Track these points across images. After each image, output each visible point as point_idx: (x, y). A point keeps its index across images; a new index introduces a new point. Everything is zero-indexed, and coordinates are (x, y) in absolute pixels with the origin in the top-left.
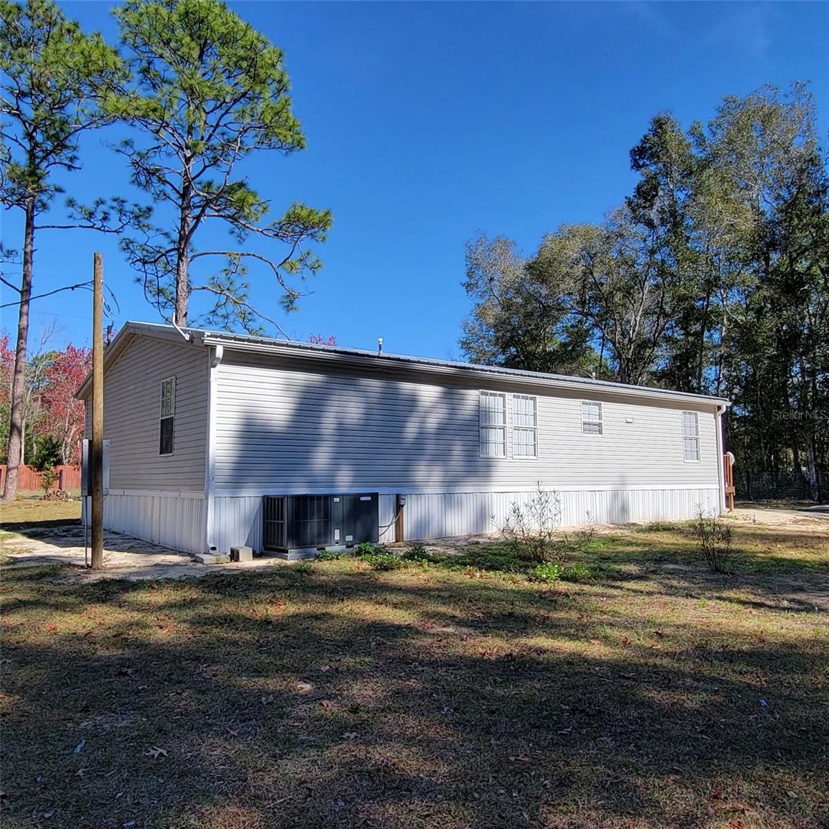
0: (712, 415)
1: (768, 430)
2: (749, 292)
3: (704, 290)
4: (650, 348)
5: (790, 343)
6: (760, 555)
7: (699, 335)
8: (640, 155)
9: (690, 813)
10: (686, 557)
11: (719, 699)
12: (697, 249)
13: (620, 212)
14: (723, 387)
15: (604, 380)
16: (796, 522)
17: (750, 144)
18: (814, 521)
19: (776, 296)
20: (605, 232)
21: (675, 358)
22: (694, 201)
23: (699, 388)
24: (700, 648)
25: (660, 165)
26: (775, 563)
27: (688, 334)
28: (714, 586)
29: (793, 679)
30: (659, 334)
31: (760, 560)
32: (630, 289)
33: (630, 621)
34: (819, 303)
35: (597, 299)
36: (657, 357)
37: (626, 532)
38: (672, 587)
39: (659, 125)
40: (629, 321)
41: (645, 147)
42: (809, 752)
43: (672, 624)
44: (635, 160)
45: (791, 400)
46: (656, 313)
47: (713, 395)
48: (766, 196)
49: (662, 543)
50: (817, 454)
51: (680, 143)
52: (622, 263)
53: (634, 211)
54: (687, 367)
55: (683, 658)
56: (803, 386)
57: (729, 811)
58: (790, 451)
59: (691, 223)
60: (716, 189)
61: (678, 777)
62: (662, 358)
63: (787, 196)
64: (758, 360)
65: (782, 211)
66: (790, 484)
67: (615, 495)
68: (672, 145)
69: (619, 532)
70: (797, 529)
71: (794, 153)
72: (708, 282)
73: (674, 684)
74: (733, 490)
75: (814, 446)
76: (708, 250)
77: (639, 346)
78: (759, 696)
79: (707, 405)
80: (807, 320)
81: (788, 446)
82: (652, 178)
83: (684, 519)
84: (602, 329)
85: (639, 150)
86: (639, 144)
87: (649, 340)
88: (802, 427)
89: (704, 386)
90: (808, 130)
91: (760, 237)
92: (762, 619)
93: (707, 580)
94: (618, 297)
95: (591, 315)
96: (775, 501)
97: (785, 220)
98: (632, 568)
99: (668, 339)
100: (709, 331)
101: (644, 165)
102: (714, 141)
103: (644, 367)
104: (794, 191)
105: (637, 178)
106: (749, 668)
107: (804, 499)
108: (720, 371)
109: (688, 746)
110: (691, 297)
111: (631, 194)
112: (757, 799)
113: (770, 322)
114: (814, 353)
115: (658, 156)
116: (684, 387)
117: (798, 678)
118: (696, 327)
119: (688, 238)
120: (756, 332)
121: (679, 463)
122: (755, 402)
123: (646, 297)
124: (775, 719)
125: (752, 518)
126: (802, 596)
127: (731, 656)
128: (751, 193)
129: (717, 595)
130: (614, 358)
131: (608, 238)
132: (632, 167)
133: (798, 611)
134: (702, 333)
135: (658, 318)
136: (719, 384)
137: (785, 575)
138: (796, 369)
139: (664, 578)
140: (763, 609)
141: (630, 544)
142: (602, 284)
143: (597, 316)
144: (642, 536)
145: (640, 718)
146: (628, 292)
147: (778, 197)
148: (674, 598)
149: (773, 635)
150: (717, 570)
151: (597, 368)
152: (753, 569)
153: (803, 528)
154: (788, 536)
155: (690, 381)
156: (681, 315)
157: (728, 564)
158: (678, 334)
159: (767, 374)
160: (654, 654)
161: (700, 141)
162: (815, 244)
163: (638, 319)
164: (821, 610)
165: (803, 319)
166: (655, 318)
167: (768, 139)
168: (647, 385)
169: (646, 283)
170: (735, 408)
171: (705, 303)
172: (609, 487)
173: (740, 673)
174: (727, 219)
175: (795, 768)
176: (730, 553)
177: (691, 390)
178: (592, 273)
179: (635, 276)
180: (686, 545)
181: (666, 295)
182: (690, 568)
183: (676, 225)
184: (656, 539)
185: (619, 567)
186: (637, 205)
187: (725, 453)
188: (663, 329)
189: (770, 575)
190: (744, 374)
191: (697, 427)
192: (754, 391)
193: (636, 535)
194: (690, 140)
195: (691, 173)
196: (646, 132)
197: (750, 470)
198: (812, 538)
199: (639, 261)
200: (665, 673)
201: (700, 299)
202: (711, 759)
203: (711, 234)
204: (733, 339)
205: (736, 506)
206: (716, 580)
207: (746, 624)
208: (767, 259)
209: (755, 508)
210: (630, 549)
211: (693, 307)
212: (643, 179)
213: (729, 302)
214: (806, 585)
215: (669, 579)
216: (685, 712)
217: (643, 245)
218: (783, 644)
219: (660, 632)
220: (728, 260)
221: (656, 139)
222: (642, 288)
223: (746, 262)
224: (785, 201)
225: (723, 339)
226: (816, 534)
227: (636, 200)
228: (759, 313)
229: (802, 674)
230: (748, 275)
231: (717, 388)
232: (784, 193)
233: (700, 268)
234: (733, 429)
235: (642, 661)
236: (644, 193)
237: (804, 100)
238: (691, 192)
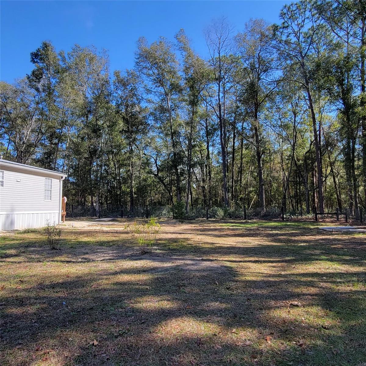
0: (59, 180)
1: (82, 188)
2: (79, 129)
3: (60, 125)
4: (33, 147)
5: (93, 153)
6: (73, 240)
7: (56, 144)
8: (36, 56)
9: (24, 361)
10: (40, 244)
11: (45, 306)
12: (59, 106)
13: (23, 81)
14: (65, 168)
15: (8, 160)
16: (89, 226)
17: (84, 67)
18: (96, 225)
19: (90, 133)
20: (15, 88)
21: (45, 153)
22: (59, 85)
23: (54, 168)
24: (41, 284)
25: (45, 64)
26: (78, 243)
27: (52, 144)
28: (51, 256)
29: (78, 291)
30: (38, 142)
31: (72, 243)
32: (26, 118)
33: (7, 277)
34: (106, 139)
35: (8, 120)
36: (36, 152)
37: (12, 234)
38: (31, 258)
39: (46, 46)
40: (23, 133)
41: (38, 54)
42: (80, 319)
43: (28, 275)
44: (33, 59)
45: (92, 176)
46: (37, 132)
47: (61, 172)
48: (89, 91)
49: (30, 238)
50: (100, 198)
51: (55, 57)
52: (22, 105)
53: (30, 82)
54: (50, 158)
55: (31, 290)
56: (97, 171)
57: (42, 355)
58: (90, 197)
59: (57, 94)
60: (68, 82)
61: (20, 346)
62: (39, 153)
63: (97, 93)
64: (80, 159)
65: (94, 99)
66: (89, 210)
67: (8, 216)
68: (51, 57)
69: (8, 234)
70: (89, 229)
71: (101, 77)
72: (62, 122)
73: (25, 303)
74: (65, 213)
75: (99, 195)
76: (64, 108)
77: (28, 146)
78: (63, 301)
79: (57, 176)
80: (101, 145)
81: (90, 195)
82: (40, 69)
83: (41, 227)
84: (9, 135)
85: (35, 54)
86: (36, 52)
87: (33, 144)
88: (95, 187)
89: (57, 168)
90: (107, 69)
91: (85, 107)
92: (69, 267)
93: (48, 254)
94: (19, 121)
95: (3, 127)
96: (82, 218)
97: (95, 103)
98: (13, 252)
99: (42, 145)
100: (61, 143)
101: (37, 62)
102: (70, 62)
103: (29, 156)
104: (100, 92)
105: (33, 67)
106: (61, 290)
107: (93, 216)
108: (65, 161)
109: (28, 330)
110: (54, 127)
111: (30, 73)
112: (55, 346)
113: (86, 143)
114: (102, 158)
115: (44, 60)
116: (48, 167)
117: (80, 290)
118: (56, 141)
119: (55, 101)
120: (81, 147)
121: (41, 201)
122: (78, 176)
123: (33, 124)
124: (68, 309)
125: (72, 225)
126: (86, 256)
127: (53, 286)
128: (83, 88)
129: (52, 259)
130: (14, 150)
131: (16, 91)
132: (31, 61)
133: (84, 262)
134: (58, 144)
135: (38, 134)
136: (64, 167)
137: (82, 248)
138: (95, 164)
139: (28, 255)
140: (70, 263)
141: (13, 240)
142: (11, 113)
143: (7, 128)
144: (20, 235)
145: (5, 323)
146: (24, 119)
147: (93, 93)
148: (31, 263)
149: (73, 273)
150: (54, 248)
151: (5, 154)
152: (70, 246)
153: (91, 228)
154: (85, 232)
155: (50, 165)
156: (49, 134)
157: (59, 246)
158: (47, 143)
159: (84, 164)
160: (17, 291)
161: (64, 60)
162: (106, 115)
163: (28, 133)
164: (93, 261)
165: (99, 144)
166: (37, 134)
167: (91, 68)
168: (30, 165)
169: (34, 117)
170: (70, 178)
171: (61, 131)
172: (5, 213)
173: (57, 292)
174: (72, 97)
175: (73, 328)
176: (60, 240)
177: (51, 169)
178: (5, 107)
179: (28, 113)
180: (41, 238)
181: (43, 124)
182: (42, 249)
183: (50, 93)
184: (27, 236)
185: (6, 251)
186: (32, 79)
187: (63, 197)
188: (40, 140)
189: (75, 248)
190: (75, 164)
191: (51, 185)
192: (78, 171)
193: (17, 235)
194: (60, 57)
195: (59, 72)
196: (39, 47)
197: (74, 205)
198: (94, 232)
199: (31, 106)
200: (21, 299)
201: (58, 129)
202: (38, 333)
203: (66, 101)
204: (71, 148)
205: (66, 220)
206: (53, 253)
207: (62, 271)
208: (87, 117)
209: (74, 221)
210: (13, 242)
211: (55, 132)
212: (36, 68)
213: (71, 132)
214: (89, 251)
215: (30, 255)
216: (28, 315)
217: (33, 99)
218: (76, 277)
219: (22, 280)
220: (72, 114)
221: (44, 52)
222: (31, 119)
223: (79, 117)
224: (96, 95)
225: (67, 148)
226: (96, 230)
227: (32, 77)
228: (83, 139)
229: (82, 288)
230: (79, 122)
231: (63, 169)
232: (96, 92)
233: (59, 115)
234: (68, 187)
235: (10, 295)
236: (36, 75)
237: (106, 57)
238: (58, 81)
